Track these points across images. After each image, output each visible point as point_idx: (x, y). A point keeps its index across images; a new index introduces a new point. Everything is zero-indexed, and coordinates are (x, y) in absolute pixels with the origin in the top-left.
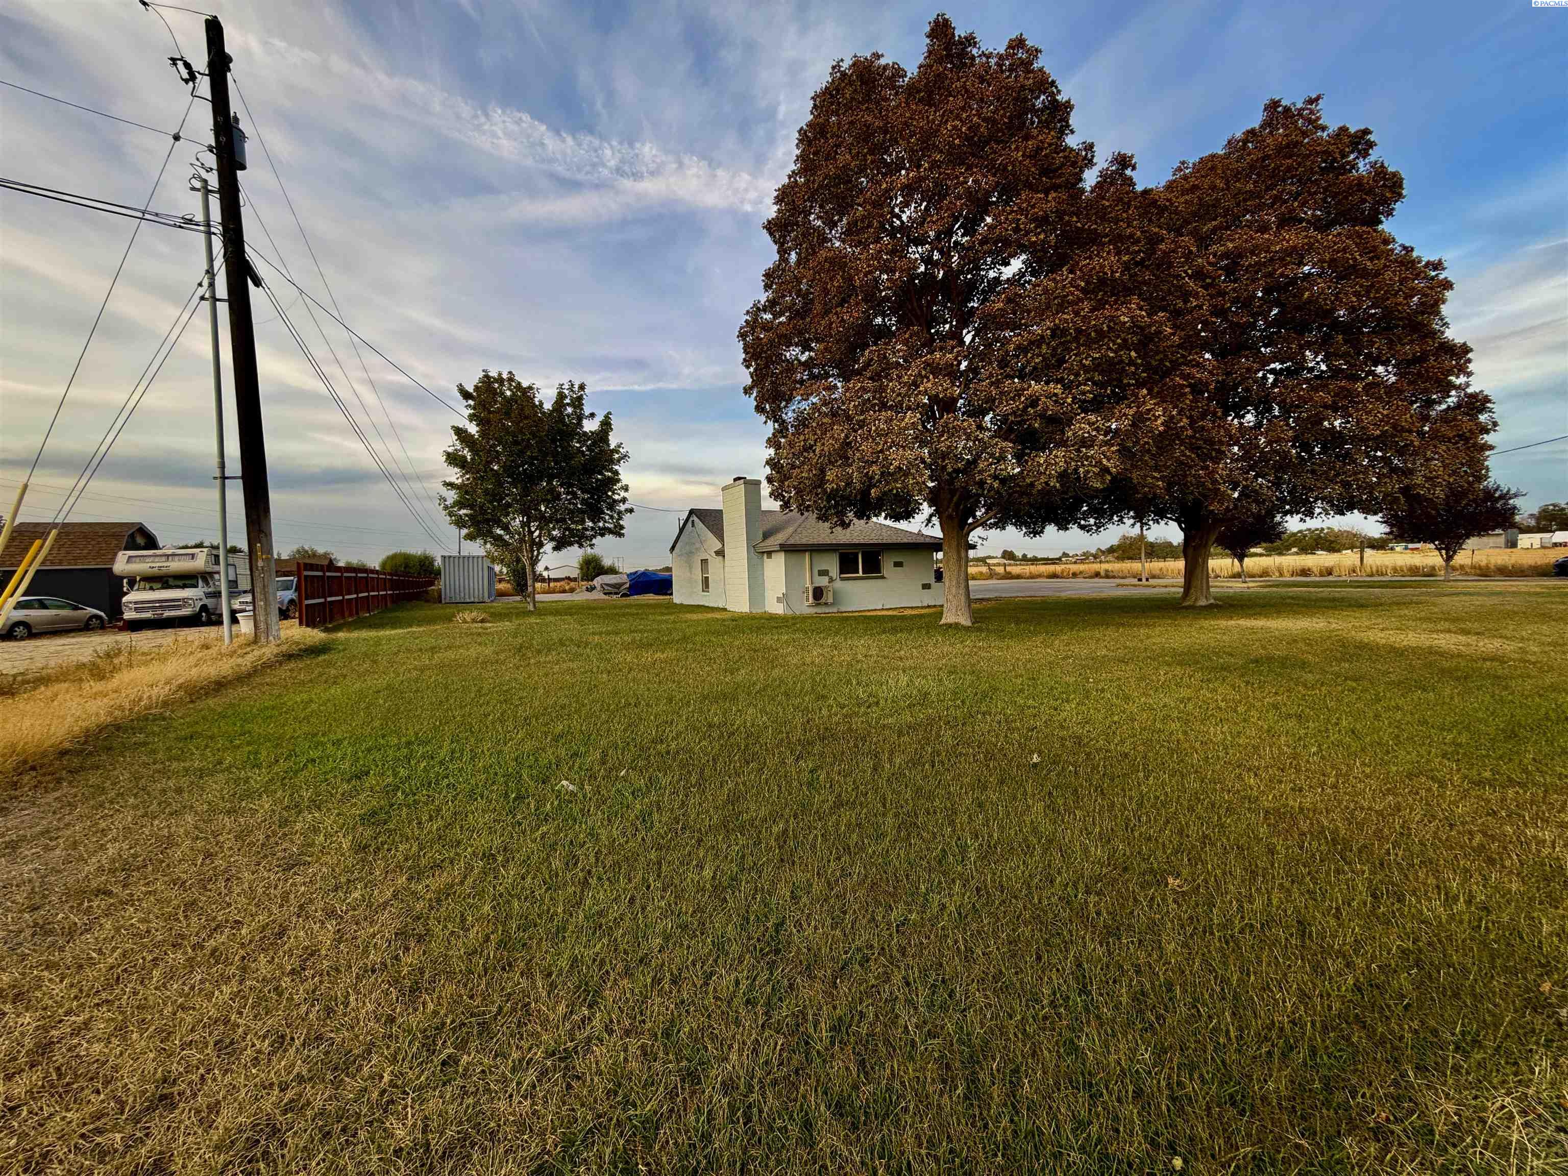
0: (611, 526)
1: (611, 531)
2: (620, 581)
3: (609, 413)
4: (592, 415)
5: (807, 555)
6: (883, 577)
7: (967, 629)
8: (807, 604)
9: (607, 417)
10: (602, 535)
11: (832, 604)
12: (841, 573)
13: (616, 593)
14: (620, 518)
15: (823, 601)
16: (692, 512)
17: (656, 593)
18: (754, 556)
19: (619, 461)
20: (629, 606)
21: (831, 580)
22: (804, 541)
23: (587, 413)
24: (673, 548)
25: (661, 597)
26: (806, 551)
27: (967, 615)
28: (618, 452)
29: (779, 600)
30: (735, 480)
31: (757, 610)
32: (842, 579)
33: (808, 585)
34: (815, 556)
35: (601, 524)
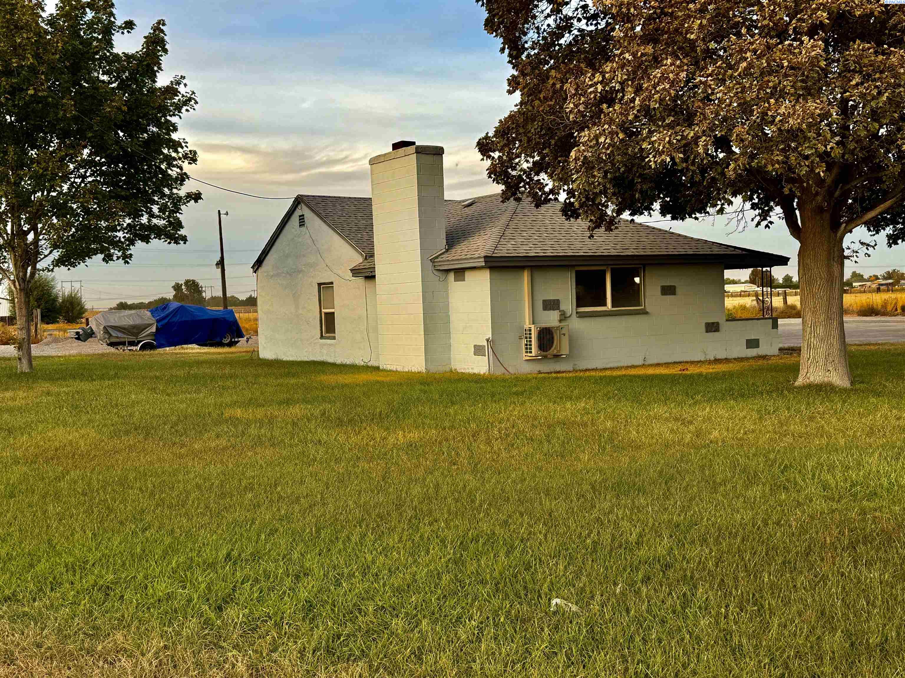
0: (161, 223)
1: (159, 232)
2: (138, 322)
3: (161, 22)
4: (129, 25)
5: (526, 276)
6: (644, 312)
7: (843, 391)
8: (525, 356)
9: (158, 27)
10: (146, 239)
11: (569, 357)
12: (578, 305)
13: (132, 344)
14: (177, 209)
15: (553, 351)
16: (299, 201)
17: (202, 344)
18: (434, 278)
19: (178, 108)
20: (150, 366)
21: (564, 317)
22: (522, 252)
23: (119, 22)
24: (259, 264)
25: (212, 350)
26: (523, 268)
27: (842, 370)
28: (176, 92)
29: (478, 350)
30: (396, 146)
31: (438, 368)
32: (581, 315)
33: (527, 325)
34: (539, 277)
35: (144, 220)
